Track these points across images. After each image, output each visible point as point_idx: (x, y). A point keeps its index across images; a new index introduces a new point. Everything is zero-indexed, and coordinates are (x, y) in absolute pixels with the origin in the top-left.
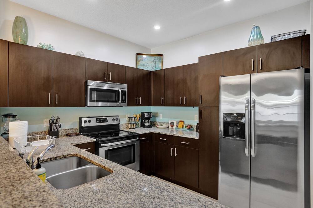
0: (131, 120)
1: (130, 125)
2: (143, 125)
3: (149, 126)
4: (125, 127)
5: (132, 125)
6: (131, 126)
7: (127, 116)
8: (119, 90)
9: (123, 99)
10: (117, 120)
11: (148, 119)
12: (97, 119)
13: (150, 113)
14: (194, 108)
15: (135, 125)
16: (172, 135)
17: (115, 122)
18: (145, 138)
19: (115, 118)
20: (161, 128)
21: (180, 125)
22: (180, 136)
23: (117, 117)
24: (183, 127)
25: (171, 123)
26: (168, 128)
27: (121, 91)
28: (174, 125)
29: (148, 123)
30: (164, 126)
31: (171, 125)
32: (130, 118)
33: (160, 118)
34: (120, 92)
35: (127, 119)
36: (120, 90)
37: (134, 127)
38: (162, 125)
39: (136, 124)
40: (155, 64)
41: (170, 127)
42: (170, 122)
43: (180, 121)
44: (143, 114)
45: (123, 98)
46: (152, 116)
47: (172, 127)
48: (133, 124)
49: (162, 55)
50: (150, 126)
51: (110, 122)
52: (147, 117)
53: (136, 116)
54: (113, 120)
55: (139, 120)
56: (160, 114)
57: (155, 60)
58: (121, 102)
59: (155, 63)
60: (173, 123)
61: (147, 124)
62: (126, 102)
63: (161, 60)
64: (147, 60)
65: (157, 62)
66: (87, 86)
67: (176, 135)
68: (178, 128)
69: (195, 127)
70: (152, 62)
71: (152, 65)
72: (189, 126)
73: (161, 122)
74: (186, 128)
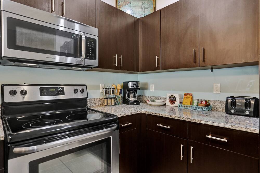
0: (107, 93)
1: (106, 100)
2: (126, 101)
3: (135, 101)
4: (98, 103)
5: (109, 101)
6: (107, 102)
7: (102, 86)
8: (81, 36)
9: (89, 53)
10: (82, 91)
11: (135, 91)
12: (40, 89)
13: (137, 82)
14: (212, 71)
15: (113, 100)
16: (184, 119)
17: (80, 95)
18: (130, 123)
19: (79, 88)
20: (155, 106)
21: (187, 102)
22: (202, 122)
23: (84, 88)
24: (192, 104)
25: (170, 97)
26: (165, 105)
27: (86, 37)
28: (175, 100)
29: (134, 97)
30: (158, 102)
31: (170, 101)
32: (107, 90)
33: (151, 91)
34: (84, 39)
35: (101, 90)
36: (83, 36)
37: (113, 104)
38: (154, 101)
39: (115, 99)
40: (144, 11)
41: (168, 103)
42: (168, 96)
43: (186, 95)
44: (126, 85)
45: (89, 51)
46: (139, 87)
47: (173, 104)
48: (111, 99)
50: (137, 102)
51: (69, 94)
52: (132, 88)
53: (116, 87)
54: (76, 91)
55: (120, 93)
56: (151, 85)
57: (144, 5)
58: (86, 58)
59: (143, 9)
60: (174, 97)
61: (132, 99)
62: (95, 59)
63: (153, 6)
64: (131, 6)
65: (147, 8)
66: (2, 11)
67: (191, 121)
68: (184, 105)
69: (214, 103)
70: (139, 8)
71: (138, 13)
72: (205, 102)
73: (154, 97)
74: (198, 105)
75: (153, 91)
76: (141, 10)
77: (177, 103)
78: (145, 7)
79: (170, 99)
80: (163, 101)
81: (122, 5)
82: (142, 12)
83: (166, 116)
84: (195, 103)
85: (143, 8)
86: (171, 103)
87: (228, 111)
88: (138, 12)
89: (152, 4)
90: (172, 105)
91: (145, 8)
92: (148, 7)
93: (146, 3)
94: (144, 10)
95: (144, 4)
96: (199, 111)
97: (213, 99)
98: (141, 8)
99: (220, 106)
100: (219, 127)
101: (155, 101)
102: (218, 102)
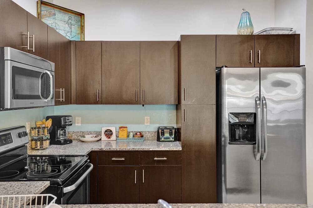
11: (65, 127)
21: (123, 134)
24: (128, 136)
25: (106, 131)
26: (100, 140)
28: (112, 134)
31: (106, 135)
33: (77, 125)
40: (71, 28)
41: (104, 137)
42: (104, 130)
43: (121, 128)
46: (72, 123)
47: (109, 138)
49: (81, 15)
56: (77, 118)
57: (70, 21)
60: (111, 131)
63: (80, 24)
64: (56, 18)
65: (74, 25)
66: (5, 61)
67: (143, 150)
68: (120, 138)
69: (146, 134)
70: (65, 23)
71: (65, 30)
72: (139, 133)
73: (81, 132)
74: (133, 137)
75: (80, 125)
76: (67, 25)
77: (114, 137)
78: (72, 23)
79: (106, 133)
80: (95, 136)
81: (46, 15)
82: (69, 28)
83: (121, 150)
84: (131, 135)
85: (70, 24)
86: (107, 137)
87: (159, 139)
88: (64, 28)
89: (79, 21)
90: (109, 140)
91: (72, 25)
92: (75, 23)
93: (73, 18)
94: (71, 26)
95: (70, 19)
96: (137, 142)
97: (144, 131)
98: (67, 23)
99: (150, 136)
100: (161, 151)
101: (85, 137)
102: (149, 132)
